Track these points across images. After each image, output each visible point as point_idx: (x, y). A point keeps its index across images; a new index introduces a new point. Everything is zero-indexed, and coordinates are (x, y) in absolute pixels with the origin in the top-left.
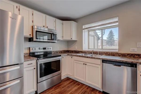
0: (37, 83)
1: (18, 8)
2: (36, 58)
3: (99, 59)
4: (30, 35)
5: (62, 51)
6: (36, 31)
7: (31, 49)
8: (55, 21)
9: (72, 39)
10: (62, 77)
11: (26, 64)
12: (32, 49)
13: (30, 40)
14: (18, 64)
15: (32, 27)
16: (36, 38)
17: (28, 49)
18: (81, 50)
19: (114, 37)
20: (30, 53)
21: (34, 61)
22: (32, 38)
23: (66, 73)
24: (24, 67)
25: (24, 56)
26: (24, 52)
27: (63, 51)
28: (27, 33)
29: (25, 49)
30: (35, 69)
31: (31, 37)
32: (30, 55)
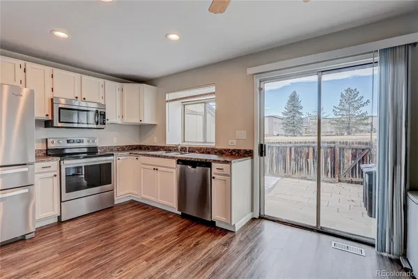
0: (61, 202)
1: (23, 67)
2: (59, 158)
3: (173, 158)
4: (47, 115)
5: (123, 146)
6: (60, 108)
7: (49, 141)
8: (104, 86)
9: (143, 122)
10: (116, 198)
11: (38, 166)
12: (53, 142)
13: (48, 124)
14: (25, 164)
15: (52, 100)
16: (60, 122)
17: (43, 142)
18: (163, 145)
19: (300, 111)
20: (47, 150)
21: (54, 163)
22: (52, 121)
23: (128, 192)
24: (36, 171)
25: (36, 156)
26: (36, 149)
27: (126, 146)
28: (42, 112)
29: (38, 141)
30: (55, 176)
31: (50, 119)
32: (47, 153)
